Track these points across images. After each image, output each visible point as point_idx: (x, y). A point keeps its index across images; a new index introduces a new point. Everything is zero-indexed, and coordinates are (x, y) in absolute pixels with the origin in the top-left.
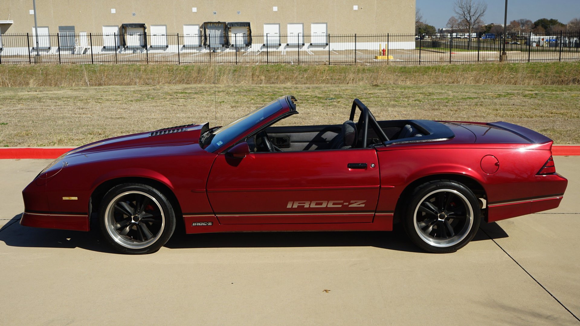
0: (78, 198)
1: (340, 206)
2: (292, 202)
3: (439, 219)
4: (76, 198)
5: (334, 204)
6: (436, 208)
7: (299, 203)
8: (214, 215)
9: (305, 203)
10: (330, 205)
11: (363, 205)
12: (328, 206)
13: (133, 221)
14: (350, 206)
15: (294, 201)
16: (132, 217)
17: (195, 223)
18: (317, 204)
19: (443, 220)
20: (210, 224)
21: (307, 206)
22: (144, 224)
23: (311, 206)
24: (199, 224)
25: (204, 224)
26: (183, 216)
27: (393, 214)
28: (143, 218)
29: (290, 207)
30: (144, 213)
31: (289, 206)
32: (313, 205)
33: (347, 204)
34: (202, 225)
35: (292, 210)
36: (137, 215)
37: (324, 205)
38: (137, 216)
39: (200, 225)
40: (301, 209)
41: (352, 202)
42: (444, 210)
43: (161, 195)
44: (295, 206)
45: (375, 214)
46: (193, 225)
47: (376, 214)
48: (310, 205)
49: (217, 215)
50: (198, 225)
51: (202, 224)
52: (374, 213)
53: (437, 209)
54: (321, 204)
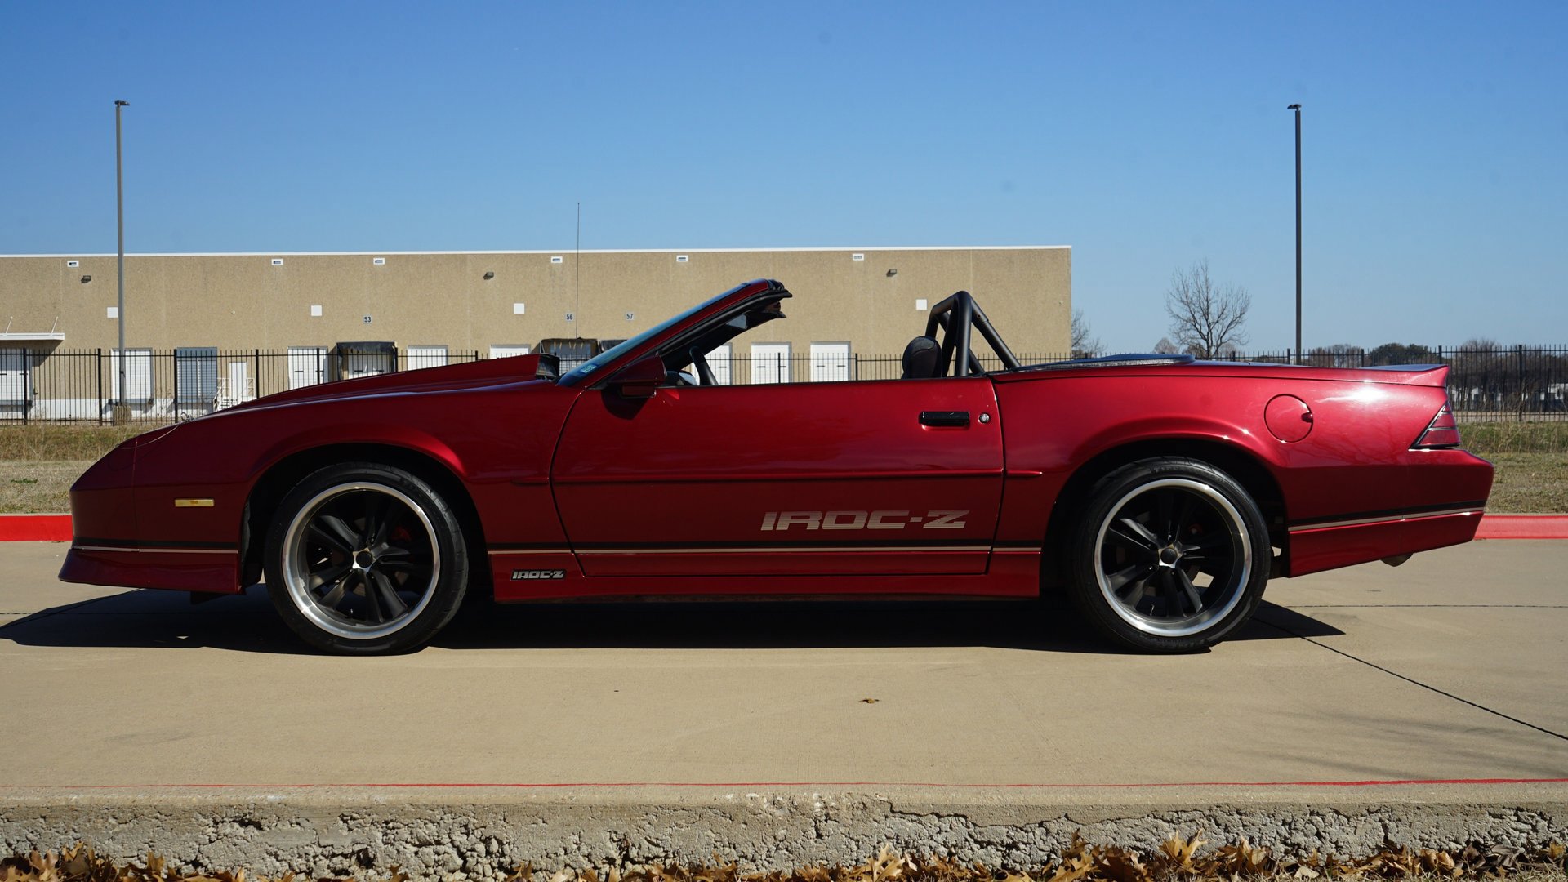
0: (215, 502)
1: (901, 526)
2: (775, 514)
3: (1162, 564)
4: (209, 502)
5: (884, 520)
6: (1153, 535)
7: (793, 518)
8: (569, 551)
9: (808, 518)
10: (875, 524)
11: (961, 525)
12: (870, 527)
13: (356, 566)
14: (926, 526)
15: (779, 511)
16: (355, 554)
17: (519, 571)
18: (839, 520)
19: (1172, 566)
20: (558, 575)
21: (813, 525)
22: (385, 577)
23: (825, 527)
24: (529, 576)
25: (542, 576)
26: (489, 552)
27: (1040, 549)
28: (383, 558)
29: (770, 528)
30: (385, 546)
31: (767, 526)
32: (830, 524)
33: (919, 520)
34: (537, 577)
35: (775, 539)
36: (367, 549)
37: (858, 525)
38: (367, 552)
39: (531, 577)
40: (798, 535)
41: (931, 514)
42: (1172, 540)
43: (432, 494)
44: (783, 526)
45: (991, 551)
46: (514, 577)
47: (995, 549)
48: (821, 522)
49: (576, 551)
50: (526, 577)
51: (538, 573)
52: (989, 548)
53: (1155, 538)
54: (851, 520)
